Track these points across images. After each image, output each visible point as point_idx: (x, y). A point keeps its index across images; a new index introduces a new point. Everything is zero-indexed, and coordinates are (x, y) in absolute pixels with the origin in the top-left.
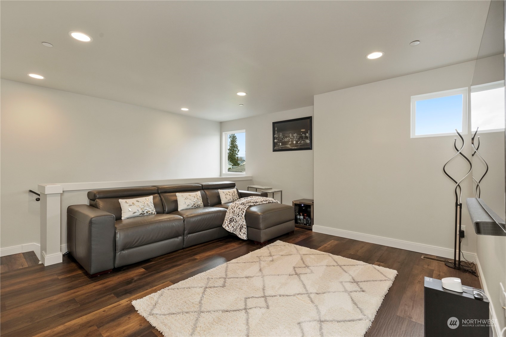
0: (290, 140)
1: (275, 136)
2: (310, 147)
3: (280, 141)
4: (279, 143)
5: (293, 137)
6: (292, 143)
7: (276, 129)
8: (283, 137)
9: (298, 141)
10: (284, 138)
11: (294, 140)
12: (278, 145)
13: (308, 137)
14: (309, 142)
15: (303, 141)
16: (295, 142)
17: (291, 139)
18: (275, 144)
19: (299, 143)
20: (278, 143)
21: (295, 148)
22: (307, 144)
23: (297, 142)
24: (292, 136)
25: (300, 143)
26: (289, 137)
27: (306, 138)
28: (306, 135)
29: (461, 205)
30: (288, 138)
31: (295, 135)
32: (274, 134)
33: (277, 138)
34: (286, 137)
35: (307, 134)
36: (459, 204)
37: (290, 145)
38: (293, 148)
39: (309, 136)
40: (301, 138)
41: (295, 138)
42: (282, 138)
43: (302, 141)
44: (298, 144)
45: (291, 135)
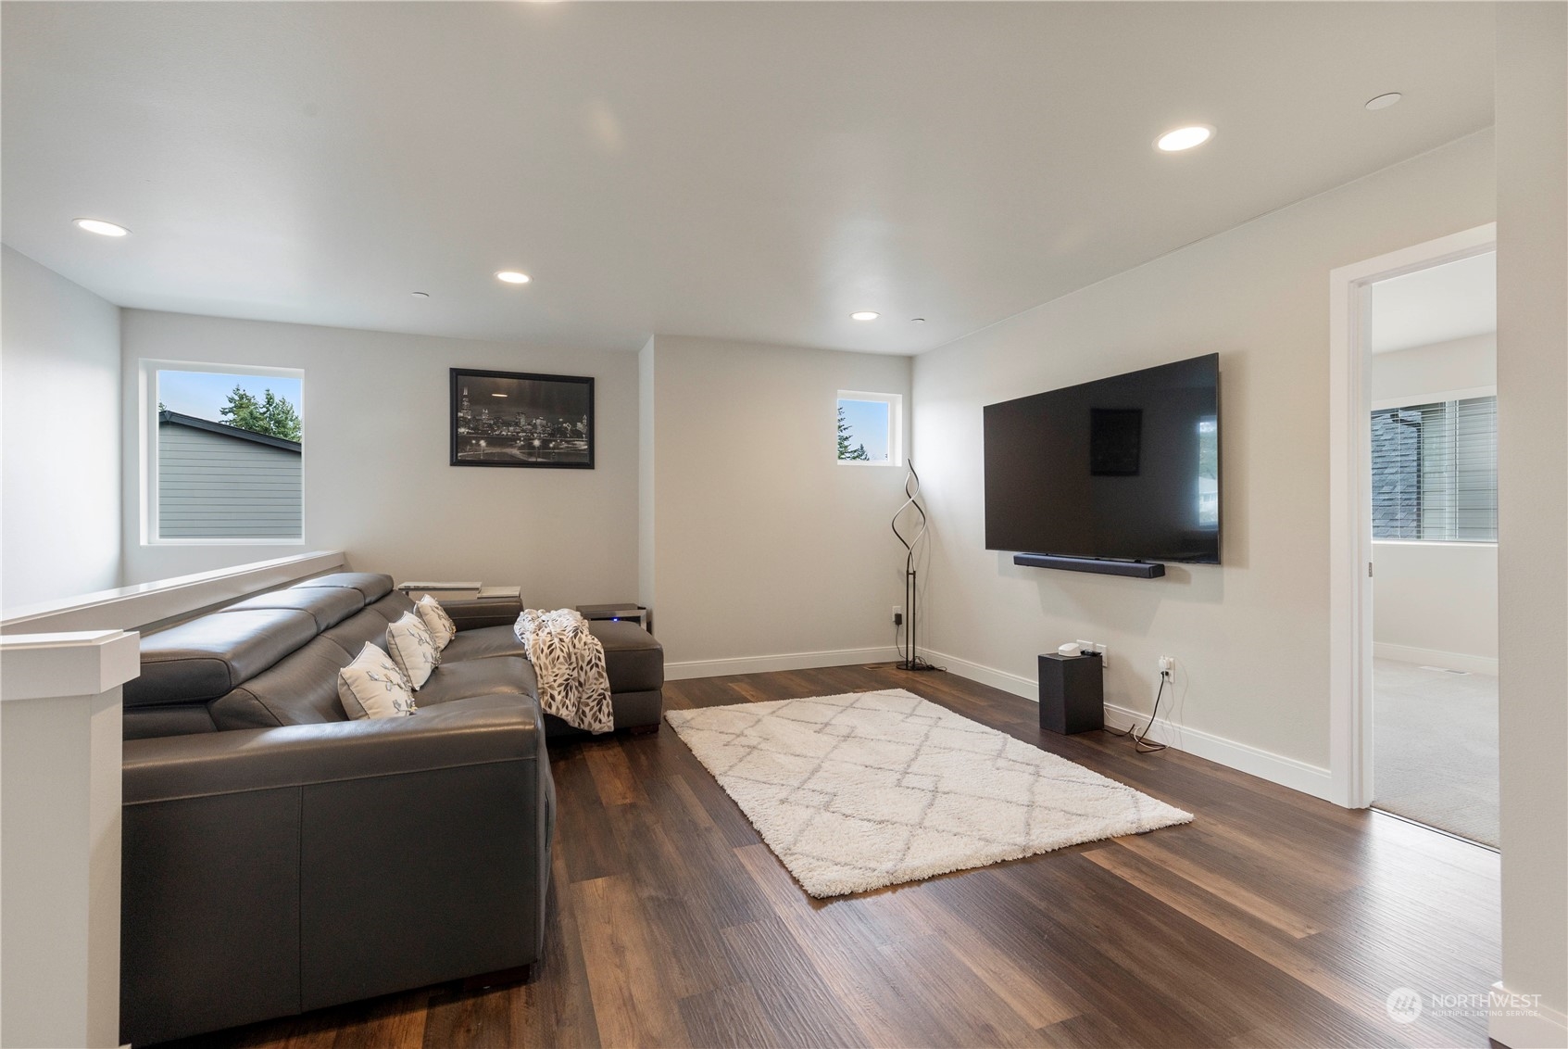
0: (520, 434)
1: (460, 414)
2: (586, 460)
3: (479, 432)
4: (478, 440)
5: (530, 427)
6: (530, 446)
7: (466, 393)
8: (492, 422)
9: (551, 441)
10: (498, 427)
11: (536, 435)
12: (472, 444)
13: (582, 433)
14: (586, 447)
15: (567, 442)
16: (537, 443)
17: (523, 431)
18: (457, 442)
19: (551, 445)
20: (474, 438)
21: (539, 460)
22: (578, 452)
23: (545, 443)
24: (529, 424)
25: (554, 448)
26: (517, 424)
27: (578, 434)
28: (575, 425)
29: (914, 573)
30: (511, 429)
31: (538, 421)
32: (455, 405)
33: (466, 423)
34: (508, 424)
35: (579, 426)
36: (911, 571)
37: (520, 448)
38: (533, 460)
39: (584, 431)
40: (557, 432)
41: (538, 431)
42: (490, 426)
43: (562, 441)
44: (550, 448)
45: (523, 421)
